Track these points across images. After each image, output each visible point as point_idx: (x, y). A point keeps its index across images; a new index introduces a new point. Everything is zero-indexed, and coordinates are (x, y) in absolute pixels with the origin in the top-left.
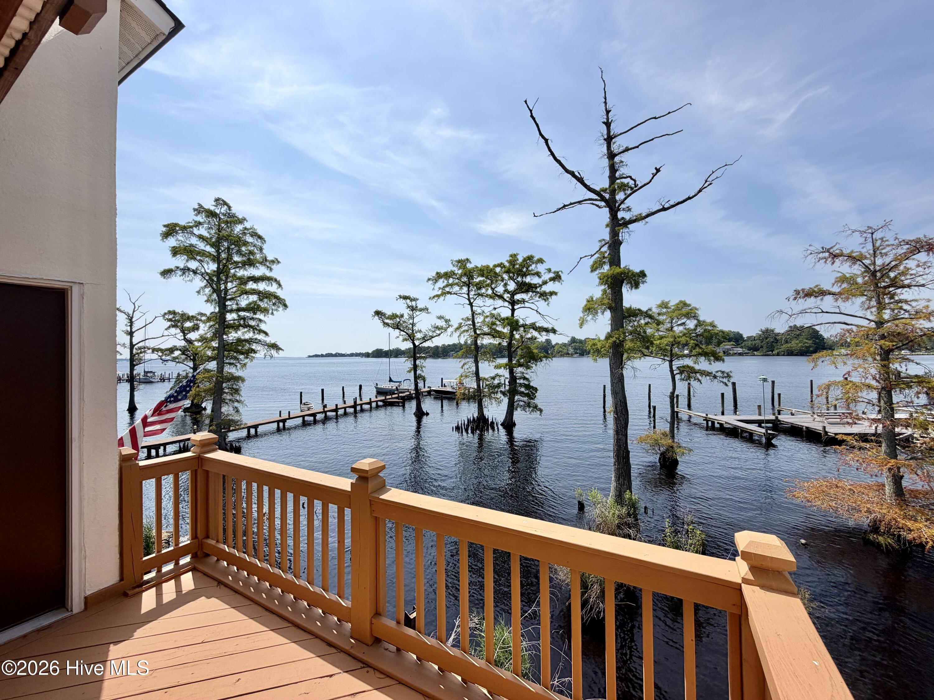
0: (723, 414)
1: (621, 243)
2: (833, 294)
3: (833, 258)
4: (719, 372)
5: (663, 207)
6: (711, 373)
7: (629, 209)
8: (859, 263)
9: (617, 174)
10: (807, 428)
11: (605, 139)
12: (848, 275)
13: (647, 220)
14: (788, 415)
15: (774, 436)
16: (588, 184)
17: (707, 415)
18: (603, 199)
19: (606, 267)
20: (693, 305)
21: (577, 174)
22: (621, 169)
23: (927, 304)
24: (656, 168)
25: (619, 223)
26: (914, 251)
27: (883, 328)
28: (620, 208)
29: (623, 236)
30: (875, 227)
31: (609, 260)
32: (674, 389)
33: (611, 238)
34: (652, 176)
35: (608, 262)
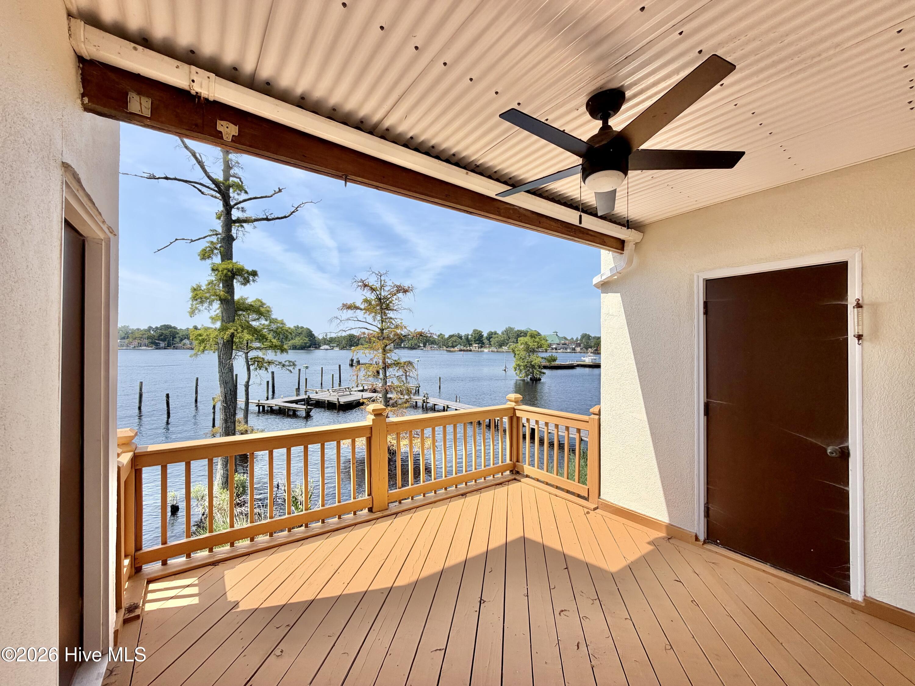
0: (268, 399)
1: (233, 239)
2: (361, 309)
3: (364, 287)
4: (287, 362)
5: (267, 217)
6: (280, 363)
7: (243, 210)
8: (374, 292)
9: (232, 172)
10: (328, 401)
12: (368, 299)
14: (314, 393)
15: (311, 410)
16: (208, 171)
17: (259, 401)
18: (220, 192)
19: (217, 259)
20: (268, 305)
21: (198, 155)
22: (235, 168)
23: (401, 321)
24: (279, 188)
25: (232, 219)
26: (398, 291)
27: (383, 333)
28: (235, 207)
29: (237, 233)
30: (382, 273)
31: (220, 252)
32: (249, 378)
33: (223, 232)
34: (274, 192)
35: (219, 254)
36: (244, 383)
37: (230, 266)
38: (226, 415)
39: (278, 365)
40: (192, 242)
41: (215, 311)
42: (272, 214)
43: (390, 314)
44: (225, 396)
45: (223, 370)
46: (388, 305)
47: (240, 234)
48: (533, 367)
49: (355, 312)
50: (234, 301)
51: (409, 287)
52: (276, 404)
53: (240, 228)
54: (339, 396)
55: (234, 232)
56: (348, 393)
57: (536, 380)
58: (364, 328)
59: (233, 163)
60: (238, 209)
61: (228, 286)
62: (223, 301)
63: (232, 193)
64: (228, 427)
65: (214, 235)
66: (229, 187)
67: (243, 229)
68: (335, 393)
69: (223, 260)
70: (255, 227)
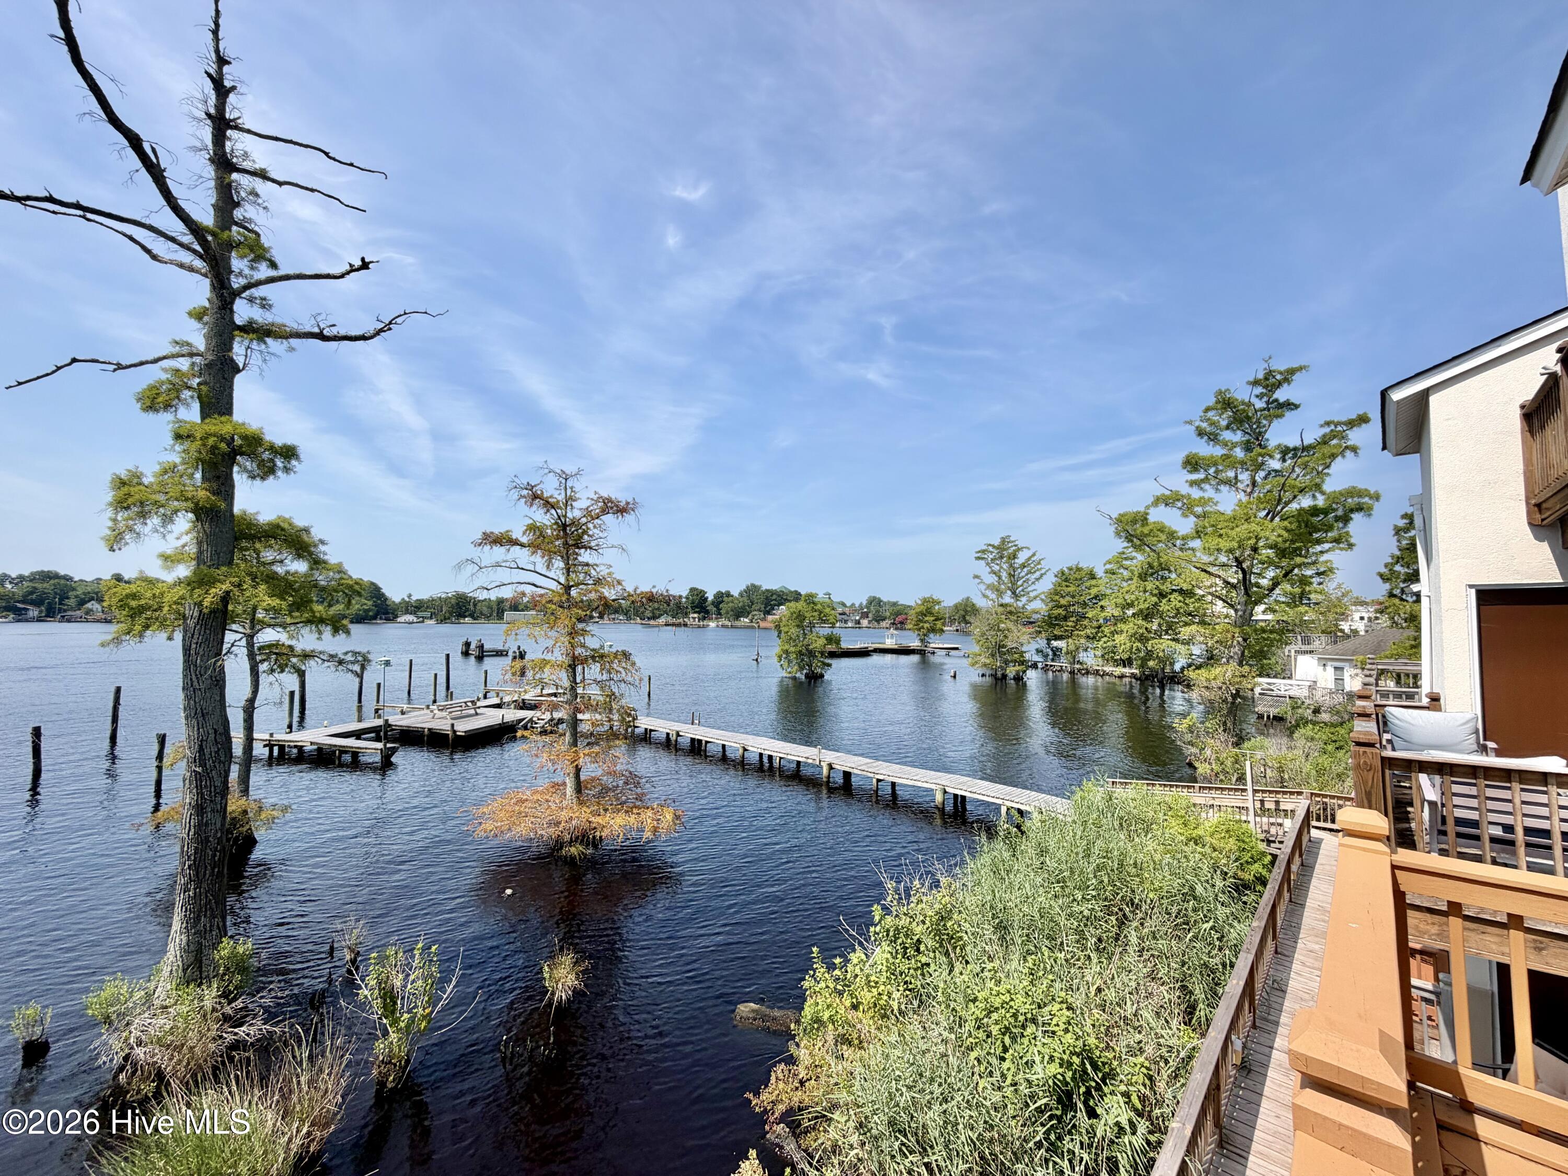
0: (290, 729)
1: (236, 370)
2: (523, 545)
3: (533, 500)
4: (350, 654)
5: (322, 332)
6: (332, 656)
7: (265, 304)
8: (553, 511)
9: (238, 214)
10: (429, 729)
11: (209, 115)
12: (538, 524)
13: (294, 342)
14: (396, 715)
15: (394, 750)
16: (174, 195)
17: (271, 735)
18: (205, 255)
19: (191, 413)
22: (247, 206)
24: (363, 259)
25: (234, 323)
26: (605, 511)
27: (569, 594)
28: (243, 295)
29: (246, 356)
30: (568, 472)
31: (200, 397)
32: (255, 691)
33: (208, 349)
34: (348, 268)
35: (197, 401)
36: (243, 703)
37: (226, 429)
38: (200, 794)
39: (328, 661)
40: (119, 368)
41: (178, 538)
42: (334, 325)
43: (585, 556)
44: (201, 746)
45: (195, 683)
46: (580, 537)
47: (255, 359)
48: (811, 654)
49: (509, 550)
50: (232, 515)
51: (628, 503)
52: (313, 740)
53: (255, 342)
54: (452, 719)
55: (238, 350)
56: (472, 712)
57: (815, 678)
58: (529, 584)
59: (243, 194)
60: (251, 300)
61: (218, 477)
62: (202, 513)
63: (238, 263)
64: (207, 824)
65: (183, 356)
66: (230, 245)
67: (263, 346)
68: (444, 714)
69: (204, 415)
70: (291, 349)
